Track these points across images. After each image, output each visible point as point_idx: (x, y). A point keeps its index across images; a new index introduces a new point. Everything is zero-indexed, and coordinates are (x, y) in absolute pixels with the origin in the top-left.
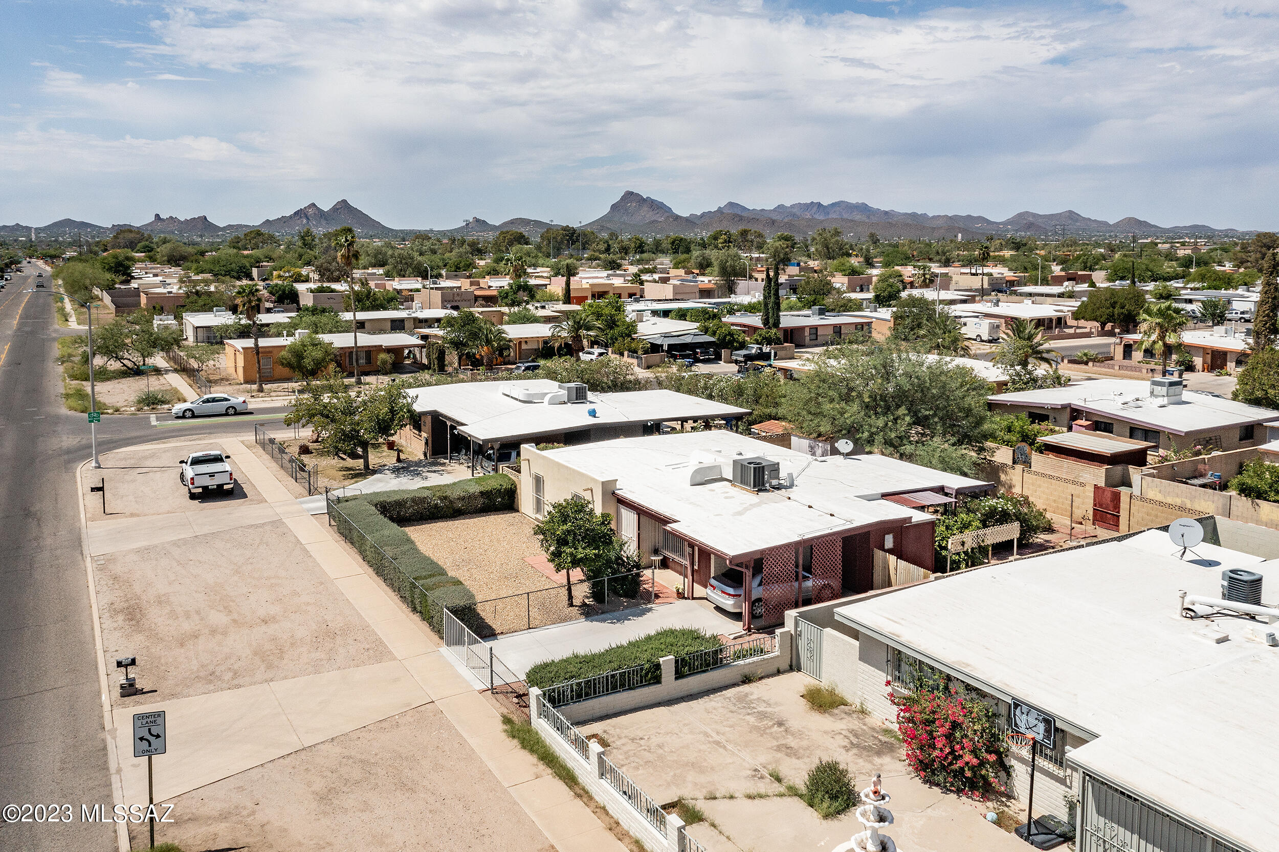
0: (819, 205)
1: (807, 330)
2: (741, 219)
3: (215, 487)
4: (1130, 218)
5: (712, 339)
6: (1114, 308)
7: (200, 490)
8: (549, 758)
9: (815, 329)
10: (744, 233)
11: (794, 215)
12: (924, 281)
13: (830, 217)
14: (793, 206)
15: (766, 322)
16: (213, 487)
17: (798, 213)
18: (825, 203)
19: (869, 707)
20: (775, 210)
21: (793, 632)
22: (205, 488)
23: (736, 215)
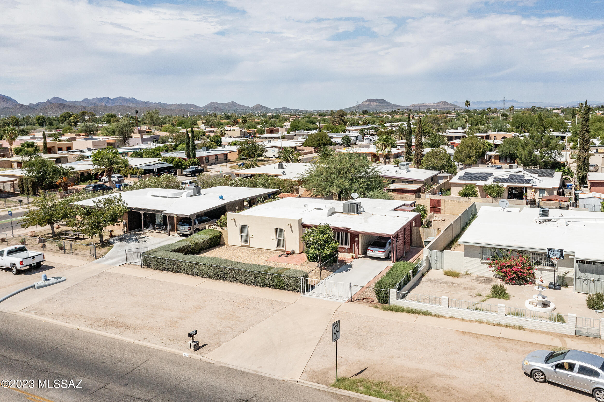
0: (108, 98)
1: (204, 158)
2: (64, 106)
3: (36, 264)
4: (258, 105)
5: (171, 165)
6: (319, 141)
7: (28, 267)
8: (411, 311)
9: (207, 157)
10: (83, 114)
11: (94, 104)
12: (222, 134)
13: (115, 105)
14: (93, 99)
15: (188, 156)
16: (34, 264)
17: (97, 103)
18: (112, 98)
19: (470, 272)
20: (83, 101)
21: (428, 256)
22: (30, 266)
23: (61, 104)
